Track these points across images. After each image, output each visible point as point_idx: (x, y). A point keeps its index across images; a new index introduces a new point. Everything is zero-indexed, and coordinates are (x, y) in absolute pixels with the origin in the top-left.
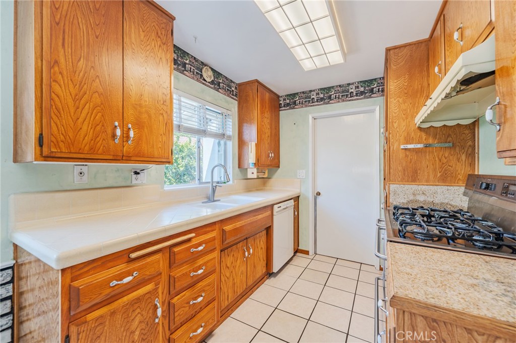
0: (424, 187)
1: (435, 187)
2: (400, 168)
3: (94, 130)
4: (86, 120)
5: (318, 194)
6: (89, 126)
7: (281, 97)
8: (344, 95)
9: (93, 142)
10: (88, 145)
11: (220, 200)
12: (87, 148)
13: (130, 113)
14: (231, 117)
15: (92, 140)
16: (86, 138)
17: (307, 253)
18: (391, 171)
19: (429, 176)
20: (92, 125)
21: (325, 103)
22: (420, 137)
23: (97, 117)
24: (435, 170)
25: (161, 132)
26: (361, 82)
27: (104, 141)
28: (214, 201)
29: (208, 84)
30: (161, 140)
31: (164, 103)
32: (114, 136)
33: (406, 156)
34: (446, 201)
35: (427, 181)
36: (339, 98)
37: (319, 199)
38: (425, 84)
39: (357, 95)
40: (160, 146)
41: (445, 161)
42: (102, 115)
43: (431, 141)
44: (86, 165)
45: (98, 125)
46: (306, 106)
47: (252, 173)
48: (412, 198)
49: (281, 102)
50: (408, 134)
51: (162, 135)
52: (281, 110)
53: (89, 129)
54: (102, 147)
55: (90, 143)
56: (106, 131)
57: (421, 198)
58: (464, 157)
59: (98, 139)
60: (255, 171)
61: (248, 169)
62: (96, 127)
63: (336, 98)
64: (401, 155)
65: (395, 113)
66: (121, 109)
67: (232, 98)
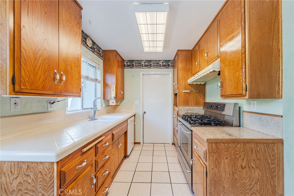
0: (191, 107)
1: (194, 107)
2: (183, 100)
3: (44, 74)
4: (40, 68)
5: (145, 113)
6: (41, 72)
7: (125, 61)
8: (157, 65)
9: (43, 82)
10: (41, 85)
11: (97, 119)
12: (41, 86)
13: (62, 64)
14: (100, 69)
15: (43, 81)
16: (40, 80)
17: (139, 143)
18: (180, 101)
19: (192, 103)
20: (43, 71)
21: (148, 68)
22: (189, 88)
23: (46, 66)
24: (194, 100)
25: (77, 78)
26: (164, 60)
27: (49, 82)
28: (95, 119)
29: (89, 48)
30: (76, 82)
31: (78, 59)
32: (54, 79)
33: (185, 95)
34: (197, 112)
35: (191, 105)
36: (155, 66)
37: (145, 115)
38: (191, 67)
39: (163, 66)
40: (76, 86)
41: (197, 97)
42: (49, 65)
43: (192, 89)
44: (19, 98)
45: (46, 71)
46: (139, 68)
47: (113, 102)
48: (186, 112)
49: (125, 64)
50: (185, 86)
51: (77, 79)
52: (125, 68)
53: (42, 74)
54: (48, 86)
55: (42, 83)
56: (50, 76)
57: (190, 112)
58: (202, 96)
59: (46, 81)
60: (114, 101)
61: (110, 100)
62: (45, 72)
63: (153, 66)
64: (183, 94)
65: (181, 77)
66: (58, 61)
67: (100, 58)
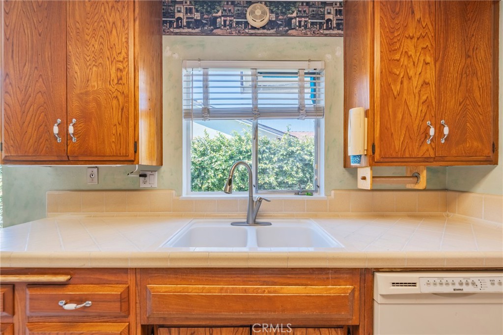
3: (38, 131)
4: (31, 123)
6: (33, 128)
9: (36, 143)
10: (32, 148)
12: (31, 150)
13: (75, 105)
15: (36, 142)
16: (31, 140)
20: (36, 127)
23: (40, 118)
25: (115, 121)
27: (47, 142)
30: (114, 132)
31: (118, 81)
40: (114, 140)
42: (45, 115)
44: (96, 167)
45: (41, 125)
47: (363, 177)
51: (116, 125)
53: (33, 132)
54: (45, 149)
55: (34, 145)
56: (49, 131)
59: (41, 140)
60: (368, 173)
61: (358, 170)
62: (39, 128)
66: (64, 103)
